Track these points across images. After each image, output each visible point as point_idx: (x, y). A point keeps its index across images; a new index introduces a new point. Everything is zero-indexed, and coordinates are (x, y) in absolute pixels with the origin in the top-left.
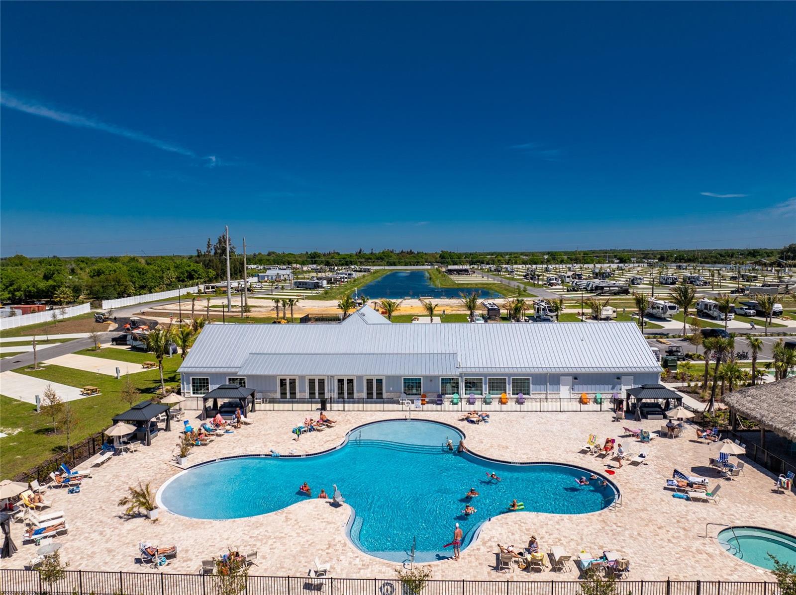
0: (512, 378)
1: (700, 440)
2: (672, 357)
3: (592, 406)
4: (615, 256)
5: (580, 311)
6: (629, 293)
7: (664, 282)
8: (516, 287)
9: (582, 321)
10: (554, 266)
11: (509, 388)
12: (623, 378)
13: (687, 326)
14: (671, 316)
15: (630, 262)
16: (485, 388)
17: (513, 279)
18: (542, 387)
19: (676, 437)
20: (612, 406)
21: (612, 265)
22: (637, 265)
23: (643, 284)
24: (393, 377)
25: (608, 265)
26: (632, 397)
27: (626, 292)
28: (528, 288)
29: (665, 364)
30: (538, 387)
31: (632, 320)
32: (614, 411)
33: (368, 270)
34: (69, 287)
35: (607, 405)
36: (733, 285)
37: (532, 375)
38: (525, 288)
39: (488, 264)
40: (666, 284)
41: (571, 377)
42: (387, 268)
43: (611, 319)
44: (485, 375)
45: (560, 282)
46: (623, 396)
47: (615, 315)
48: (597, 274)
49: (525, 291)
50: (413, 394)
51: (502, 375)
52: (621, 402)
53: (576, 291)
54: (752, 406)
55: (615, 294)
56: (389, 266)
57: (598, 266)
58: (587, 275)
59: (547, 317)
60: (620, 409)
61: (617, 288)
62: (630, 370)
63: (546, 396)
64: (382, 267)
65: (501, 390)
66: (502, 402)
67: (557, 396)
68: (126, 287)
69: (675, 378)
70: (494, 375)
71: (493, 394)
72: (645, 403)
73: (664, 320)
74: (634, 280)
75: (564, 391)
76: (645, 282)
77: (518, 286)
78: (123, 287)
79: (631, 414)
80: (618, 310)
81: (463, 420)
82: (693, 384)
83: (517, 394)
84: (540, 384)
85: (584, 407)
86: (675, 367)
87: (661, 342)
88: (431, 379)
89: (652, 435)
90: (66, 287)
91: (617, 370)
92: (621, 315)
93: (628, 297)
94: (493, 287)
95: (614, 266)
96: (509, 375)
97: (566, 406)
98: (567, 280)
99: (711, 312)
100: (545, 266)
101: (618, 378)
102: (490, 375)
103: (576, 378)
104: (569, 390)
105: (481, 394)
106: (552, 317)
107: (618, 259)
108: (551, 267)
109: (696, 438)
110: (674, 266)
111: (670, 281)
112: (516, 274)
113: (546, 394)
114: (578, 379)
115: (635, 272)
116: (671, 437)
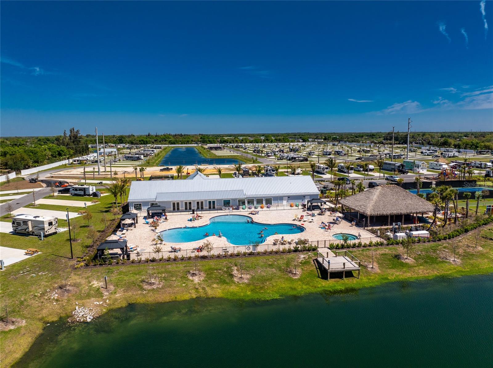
1: (331, 215)
2: (325, 189)
3: (295, 207)
4: (301, 138)
5: (286, 170)
6: (308, 160)
7: (325, 154)
8: (251, 158)
9: (287, 175)
10: (267, 144)
11: (264, 202)
12: (306, 197)
13: (332, 176)
14: (326, 172)
15: (308, 141)
16: (255, 203)
17: (248, 153)
18: (277, 201)
19: (324, 215)
20: (302, 207)
21: (299, 143)
22: (312, 143)
23: (315, 155)
24: (219, 200)
25: (297, 143)
26: (309, 203)
27: (307, 160)
28: (258, 158)
29: (322, 192)
30: (275, 201)
31: (309, 174)
32: (303, 209)
33: (160, 148)
35: (300, 207)
36: (358, 155)
37: (272, 197)
38: (256, 158)
39: (230, 143)
40: (326, 155)
41: (287, 197)
42: (170, 145)
43: (300, 174)
44: (255, 198)
45: (273, 155)
46: (306, 203)
47: (302, 172)
48: (291, 149)
49: (256, 160)
50: (228, 206)
51: (262, 197)
52: (305, 205)
53: (282, 160)
54: (347, 203)
55: (301, 161)
56: (171, 144)
57: (292, 144)
58: (286, 150)
59: (271, 174)
60: (305, 207)
61: (302, 158)
62: (308, 194)
64: (167, 146)
65: (261, 203)
66: (262, 208)
67: (282, 204)
68: (28, 162)
69: (325, 197)
70: (258, 197)
71: (258, 205)
72: (314, 205)
73: (323, 174)
74: (310, 153)
76: (316, 154)
77: (252, 157)
78: (26, 162)
79: (309, 209)
80: (303, 169)
81: (250, 214)
82: (331, 199)
83: (267, 204)
85: (292, 208)
86: (326, 193)
87: (321, 184)
88: (234, 200)
89: (316, 215)
91: (304, 194)
92: (304, 172)
93: (307, 163)
94: (238, 158)
95: (300, 144)
96: (264, 197)
97: (286, 208)
98: (277, 153)
99: (344, 170)
100: (263, 144)
101: (304, 197)
102: (257, 198)
104: (286, 202)
105: (254, 205)
106: (273, 174)
107: (302, 140)
108: (267, 145)
109: (330, 215)
110: (331, 144)
111: (328, 153)
112: (248, 150)
113: (278, 204)
114: (290, 198)
115: (311, 148)
116: (322, 215)
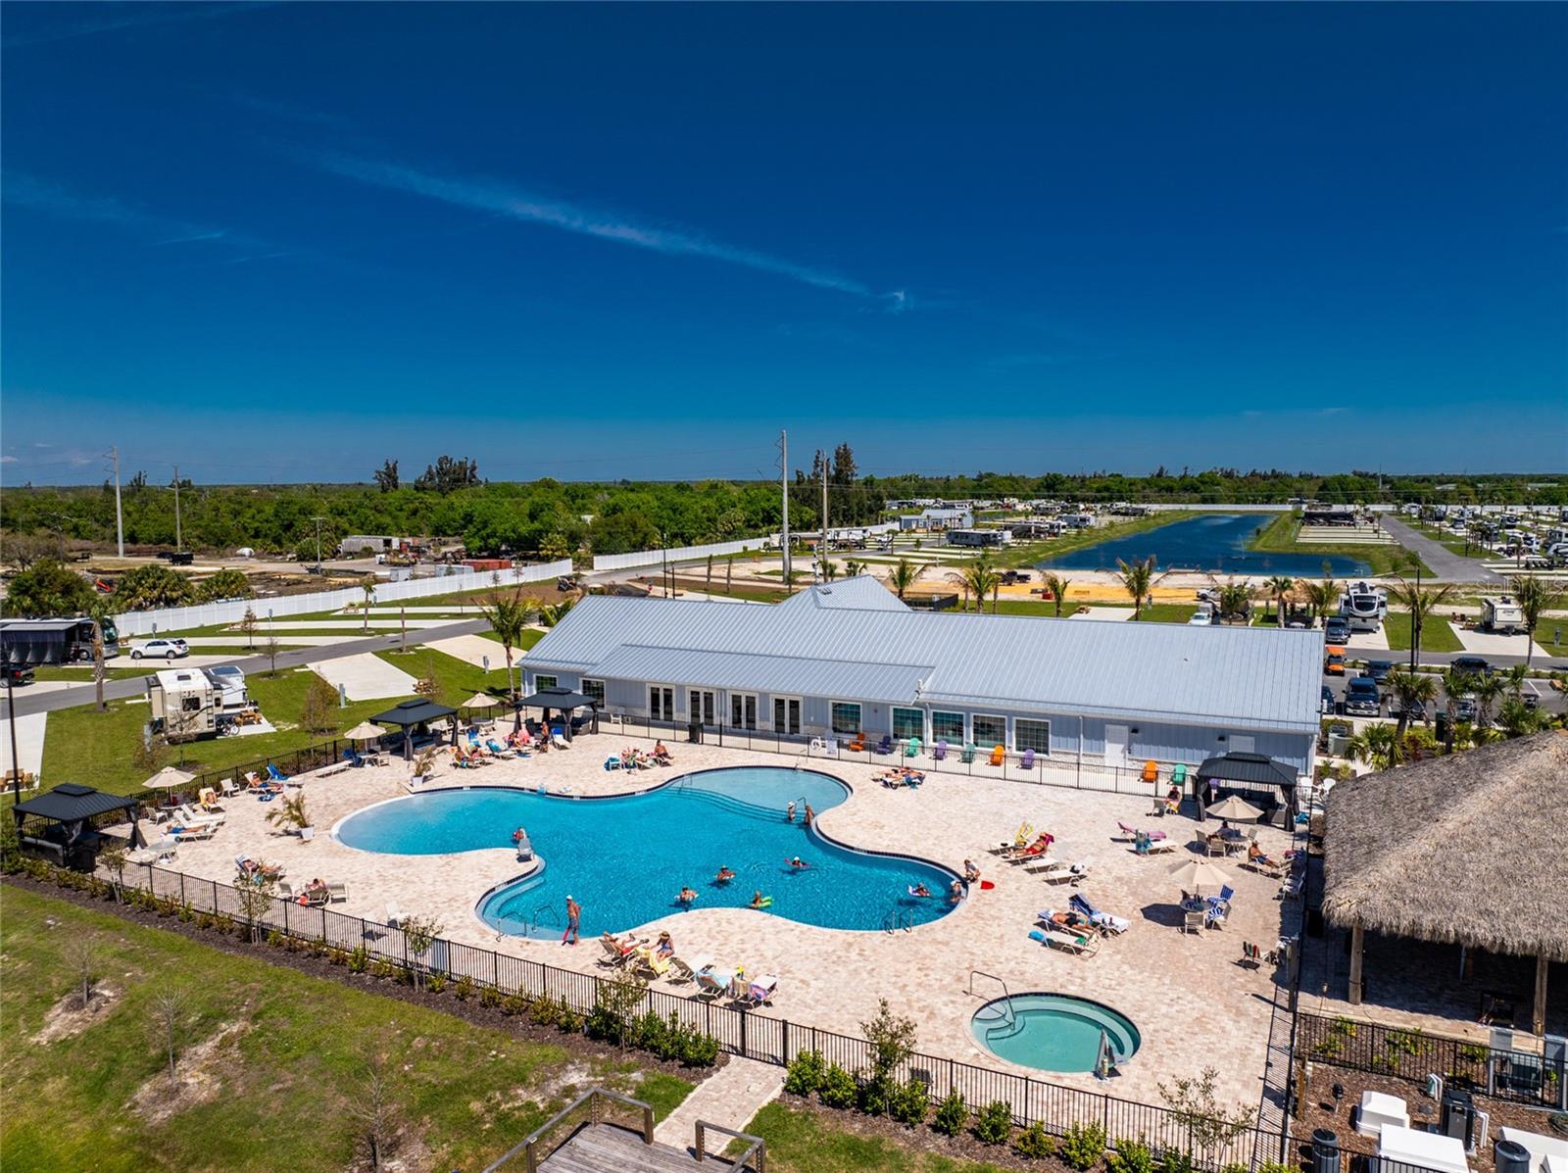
0: (1015, 718)
11: (1010, 737)
12: (1233, 739)
16: (968, 732)
18: (1072, 741)
24: (816, 699)
30: (1063, 740)
33: (1143, 513)
34: (563, 533)
37: (1052, 717)
41: (1125, 729)
44: (971, 709)
50: (847, 732)
51: (999, 712)
62: (1246, 724)
63: (1078, 759)
64: (1181, 506)
65: (996, 739)
66: (995, 761)
67: (1097, 761)
68: (646, 535)
70: (987, 710)
71: (982, 746)
75: (1113, 752)
78: (641, 535)
81: (879, 780)
83: (1024, 750)
84: (1067, 735)
88: (877, 708)
90: (558, 533)
91: (1220, 723)
96: (1011, 713)
97: (1118, 783)
101: (1222, 738)
102: (978, 710)
103: (1135, 731)
104: (1123, 751)
105: (962, 744)
113: (1078, 755)
114: (1140, 732)
